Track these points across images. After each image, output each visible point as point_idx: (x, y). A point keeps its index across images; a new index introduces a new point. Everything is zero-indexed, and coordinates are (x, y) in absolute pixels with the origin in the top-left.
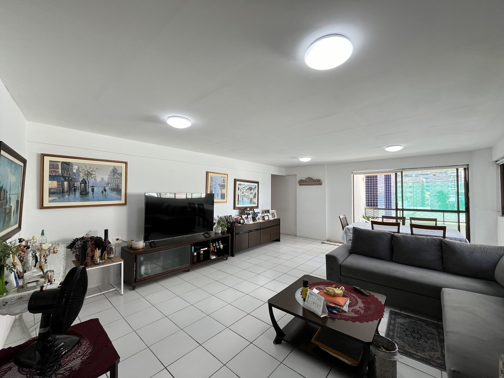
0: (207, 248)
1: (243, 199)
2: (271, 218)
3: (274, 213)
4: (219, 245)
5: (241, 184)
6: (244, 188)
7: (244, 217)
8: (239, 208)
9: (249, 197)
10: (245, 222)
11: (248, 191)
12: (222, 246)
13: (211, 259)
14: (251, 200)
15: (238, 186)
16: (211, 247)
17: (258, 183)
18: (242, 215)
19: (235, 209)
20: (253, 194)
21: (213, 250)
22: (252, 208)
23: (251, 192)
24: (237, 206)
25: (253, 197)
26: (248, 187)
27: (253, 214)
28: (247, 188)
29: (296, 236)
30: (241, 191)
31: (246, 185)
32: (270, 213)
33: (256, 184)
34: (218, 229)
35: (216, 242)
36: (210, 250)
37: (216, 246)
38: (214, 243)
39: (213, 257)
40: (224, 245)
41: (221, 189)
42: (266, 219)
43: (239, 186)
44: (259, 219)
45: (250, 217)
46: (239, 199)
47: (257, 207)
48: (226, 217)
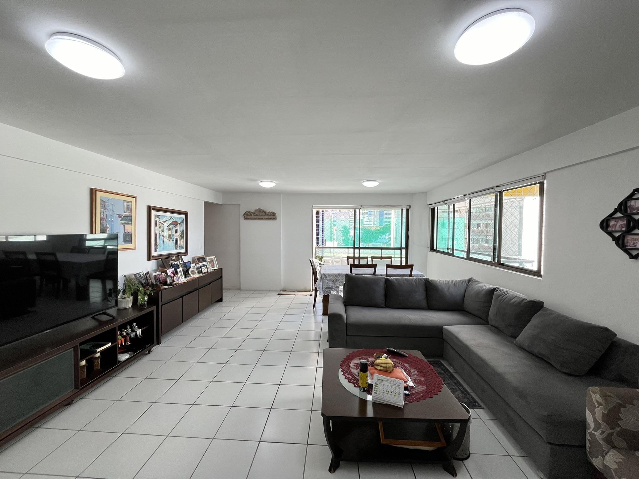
0: (110, 344)
1: (163, 241)
2: (211, 269)
3: (213, 261)
4: (134, 331)
5: (159, 216)
6: (164, 222)
7: (170, 271)
8: (157, 257)
9: (173, 238)
10: (175, 280)
11: (171, 227)
12: (139, 332)
13: (120, 362)
14: (176, 243)
15: (155, 219)
16: (118, 339)
17: (186, 214)
18: (165, 268)
19: (152, 258)
20: (180, 232)
21: (123, 344)
22: (179, 256)
23: (176, 228)
24: (154, 253)
25: (180, 238)
26: (171, 221)
27: (183, 265)
28: (170, 223)
29: (239, 289)
30: (160, 227)
31: (168, 217)
32: (208, 261)
33: (184, 216)
34: (127, 301)
35: (127, 326)
36: (116, 345)
37: (127, 334)
38: (123, 330)
39: (124, 357)
40: (143, 329)
41: (124, 224)
42: (203, 272)
43: (157, 219)
44: (193, 272)
45: (180, 271)
46: (158, 241)
47: (186, 253)
48: (138, 276)
